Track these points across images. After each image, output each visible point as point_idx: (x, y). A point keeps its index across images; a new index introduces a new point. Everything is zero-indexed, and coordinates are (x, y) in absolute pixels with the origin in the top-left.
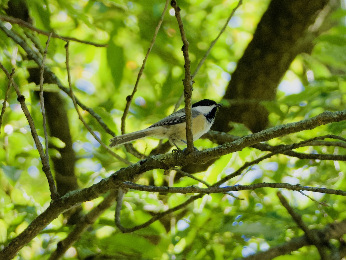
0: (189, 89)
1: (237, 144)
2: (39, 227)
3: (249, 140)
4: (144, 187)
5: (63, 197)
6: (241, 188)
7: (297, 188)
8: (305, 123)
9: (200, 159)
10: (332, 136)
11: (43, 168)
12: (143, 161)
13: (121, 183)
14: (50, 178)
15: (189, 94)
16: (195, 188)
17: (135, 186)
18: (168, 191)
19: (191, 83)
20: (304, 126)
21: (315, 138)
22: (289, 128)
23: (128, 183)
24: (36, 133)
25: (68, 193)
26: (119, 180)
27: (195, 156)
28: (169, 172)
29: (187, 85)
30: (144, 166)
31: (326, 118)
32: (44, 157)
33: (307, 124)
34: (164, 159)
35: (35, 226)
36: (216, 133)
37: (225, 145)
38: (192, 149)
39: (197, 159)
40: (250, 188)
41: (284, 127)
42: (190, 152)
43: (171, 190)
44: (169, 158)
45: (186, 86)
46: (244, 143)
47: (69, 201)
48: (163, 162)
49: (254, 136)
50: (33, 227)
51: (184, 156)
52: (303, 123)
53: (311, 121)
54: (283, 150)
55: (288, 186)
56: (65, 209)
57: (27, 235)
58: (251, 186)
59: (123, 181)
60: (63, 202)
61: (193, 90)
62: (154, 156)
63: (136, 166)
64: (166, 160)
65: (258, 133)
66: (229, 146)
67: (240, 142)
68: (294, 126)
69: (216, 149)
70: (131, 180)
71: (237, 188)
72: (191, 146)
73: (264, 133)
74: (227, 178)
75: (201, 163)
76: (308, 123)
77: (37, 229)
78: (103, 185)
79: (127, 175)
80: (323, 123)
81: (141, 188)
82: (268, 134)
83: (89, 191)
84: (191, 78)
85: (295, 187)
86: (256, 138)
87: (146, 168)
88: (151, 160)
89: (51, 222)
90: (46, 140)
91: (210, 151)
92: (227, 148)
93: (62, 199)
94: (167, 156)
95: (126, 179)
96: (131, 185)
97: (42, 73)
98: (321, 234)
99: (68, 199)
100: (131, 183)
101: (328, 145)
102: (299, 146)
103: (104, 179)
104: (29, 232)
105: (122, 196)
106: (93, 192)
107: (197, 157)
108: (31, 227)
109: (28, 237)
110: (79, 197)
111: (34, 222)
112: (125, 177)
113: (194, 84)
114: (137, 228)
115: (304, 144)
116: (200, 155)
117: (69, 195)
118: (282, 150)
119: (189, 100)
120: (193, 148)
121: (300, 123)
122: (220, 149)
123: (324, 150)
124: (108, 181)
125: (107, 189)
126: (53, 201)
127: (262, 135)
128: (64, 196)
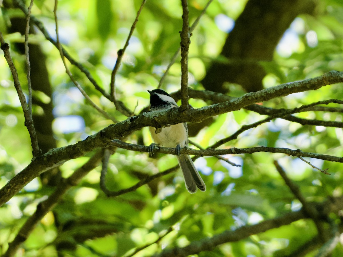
0: (187, 42)
1: (235, 102)
2: (18, 185)
3: (249, 100)
4: (134, 147)
5: (45, 154)
6: (237, 151)
7: (297, 154)
8: (309, 83)
9: (195, 117)
10: (336, 101)
11: (25, 122)
12: (133, 118)
13: (109, 141)
14: (33, 133)
15: (186, 47)
16: (188, 149)
17: (124, 144)
18: (159, 152)
19: (189, 35)
20: (308, 86)
21: (319, 103)
22: (292, 87)
23: (116, 141)
24: (19, 85)
25: (51, 150)
26: (107, 137)
27: (190, 114)
28: (160, 131)
29: (185, 38)
30: (135, 123)
31: (332, 78)
32: (27, 110)
33: (312, 84)
34: (156, 117)
35: (14, 184)
36: (212, 93)
37: (222, 104)
38: (186, 107)
39: (191, 117)
40: (247, 151)
41: (286, 86)
42: (184, 110)
43: (162, 151)
44: (162, 116)
45: (183, 39)
46: (242, 102)
47: (52, 158)
48: (154, 120)
49: (254, 95)
50: (12, 185)
51: (178, 114)
52: (307, 82)
53: (316, 81)
54: (284, 114)
55: (287, 151)
56: (47, 167)
57: (5, 193)
58: (248, 150)
59: (111, 139)
60: (45, 159)
61: (190, 43)
62: (145, 112)
63: (126, 122)
64: (158, 118)
65: (259, 91)
66: (227, 104)
67: (239, 101)
68: (298, 86)
69: (212, 108)
70: (120, 138)
71: (233, 151)
72: (185, 104)
73: (264, 92)
74: (222, 142)
75: (196, 122)
76: (312, 82)
77: (16, 187)
78: (90, 142)
79: (115, 132)
80: (329, 83)
81: (130, 147)
82: (269, 93)
83: (74, 148)
84: (189, 30)
85: (295, 152)
86: (256, 97)
87: (136, 126)
88: (142, 117)
89: (31, 180)
90: (29, 93)
91: (206, 110)
92: (224, 107)
93: (44, 156)
94: (160, 114)
95: (114, 137)
96: (120, 143)
97: (28, 20)
98: (320, 208)
99: (51, 156)
100: (119, 142)
101: (332, 110)
102: (301, 110)
103: (91, 136)
104: (7, 191)
105: (108, 157)
106: (78, 149)
107: (192, 115)
108: (9, 185)
109: (6, 196)
110: (63, 154)
111: (13, 179)
112: (113, 135)
113: (192, 36)
114: (123, 192)
115: (306, 108)
116: (195, 114)
117: (53, 153)
118: (282, 113)
119: (185, 54)
120: (188, 106)
121: (304, 83)
122: (217, 107)
123: (327, 117)
124: (95, 138)
125: (94, 146)
126: (34, 158)
127: (263, 94)
128: (47, 153)
